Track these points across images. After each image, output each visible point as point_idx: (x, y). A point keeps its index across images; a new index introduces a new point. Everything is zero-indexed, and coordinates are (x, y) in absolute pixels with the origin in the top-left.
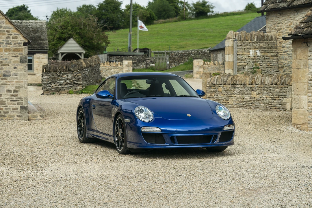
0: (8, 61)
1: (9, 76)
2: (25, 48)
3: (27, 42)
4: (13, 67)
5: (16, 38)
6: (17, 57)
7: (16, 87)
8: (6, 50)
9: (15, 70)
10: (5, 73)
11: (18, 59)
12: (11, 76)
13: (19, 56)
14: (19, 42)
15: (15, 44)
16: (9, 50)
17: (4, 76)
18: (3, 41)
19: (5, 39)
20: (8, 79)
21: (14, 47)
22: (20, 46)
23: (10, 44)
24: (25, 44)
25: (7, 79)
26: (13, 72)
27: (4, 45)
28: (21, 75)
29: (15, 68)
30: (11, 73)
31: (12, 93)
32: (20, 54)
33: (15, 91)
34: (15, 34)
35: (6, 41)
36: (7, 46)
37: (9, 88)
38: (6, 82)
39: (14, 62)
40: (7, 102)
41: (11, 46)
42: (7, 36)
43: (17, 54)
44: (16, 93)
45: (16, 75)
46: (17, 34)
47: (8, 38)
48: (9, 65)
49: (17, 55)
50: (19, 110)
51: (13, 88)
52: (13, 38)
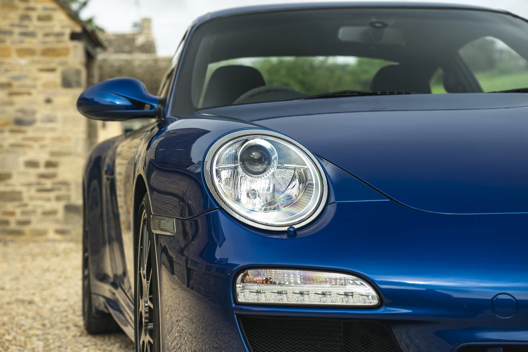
0: (28, 82)
1: (31, 123)
2: (75, 47)
3: (78, 29)
4: (41, 98)
5: (48, 18)
6: (52, 70)
7: (53, 154)
8: (23, 52)
9: (49, 106)
10: (20, 116)
11: (56, 77)
12: (38, 125)
13: (60, 69)
14: (57, 29)
15: (47, 35)
16: (30, 52)
17: (19, 122)
18: (12, 25)
19: (16, 21)
20: (30, 132)
21: (45, 43)
22: (59, 42)
23: (32, 35)
24: (74, 36)
25: (24, 132)
26: (43, 111)
27: (16, 37)
28: (66, 120)
29: (48, 101)
30: (39, 116)
31: (42, 170)
32: (62, 64)
33: (49, 164)
34: (45, 9)
35: (20, 26)
36: (22, 42)
37: (31, 155)
38: (24, 139)
39: (46, 85)
40: (28, 194)
41: (34, 40)
42: (21, 12)
43: (54, 62)
44: (51, 170)
45: (50, 120)
46: (54, 10)
47: (25, 17)
48: (29, 94)
49: (52, 66)
50: (61, 214)
51: (43, 157)
52: (40, 19)
